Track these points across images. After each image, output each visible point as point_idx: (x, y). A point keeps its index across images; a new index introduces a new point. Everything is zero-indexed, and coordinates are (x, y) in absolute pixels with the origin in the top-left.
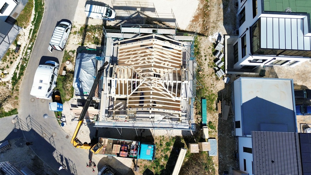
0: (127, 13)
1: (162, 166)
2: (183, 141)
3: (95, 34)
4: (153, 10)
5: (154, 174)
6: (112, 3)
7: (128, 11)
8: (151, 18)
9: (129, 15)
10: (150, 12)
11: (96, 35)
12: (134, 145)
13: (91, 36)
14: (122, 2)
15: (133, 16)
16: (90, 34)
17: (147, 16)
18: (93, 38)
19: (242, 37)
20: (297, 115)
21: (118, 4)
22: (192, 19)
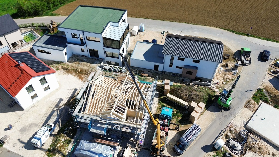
0: (53, 118)
1: (177, 112)
2: (162, 97)
3: (61, 141)
4: (61, 100)
5: (182, 118)
6: (38, 127)
7: (52, 116)
8: (67, 102)
9: (57, 116)
10: (62, 102)
11: (63, 140)
12: (161, 122)
13: (61, 144)
14: (42, 120)
15: (59, 113)
16: (59, 144)
17: (64, 105)
18: (64, 143)
19: (106, 56)
20: (156, 43)
21: (42, 123)
22: (80, 80)
